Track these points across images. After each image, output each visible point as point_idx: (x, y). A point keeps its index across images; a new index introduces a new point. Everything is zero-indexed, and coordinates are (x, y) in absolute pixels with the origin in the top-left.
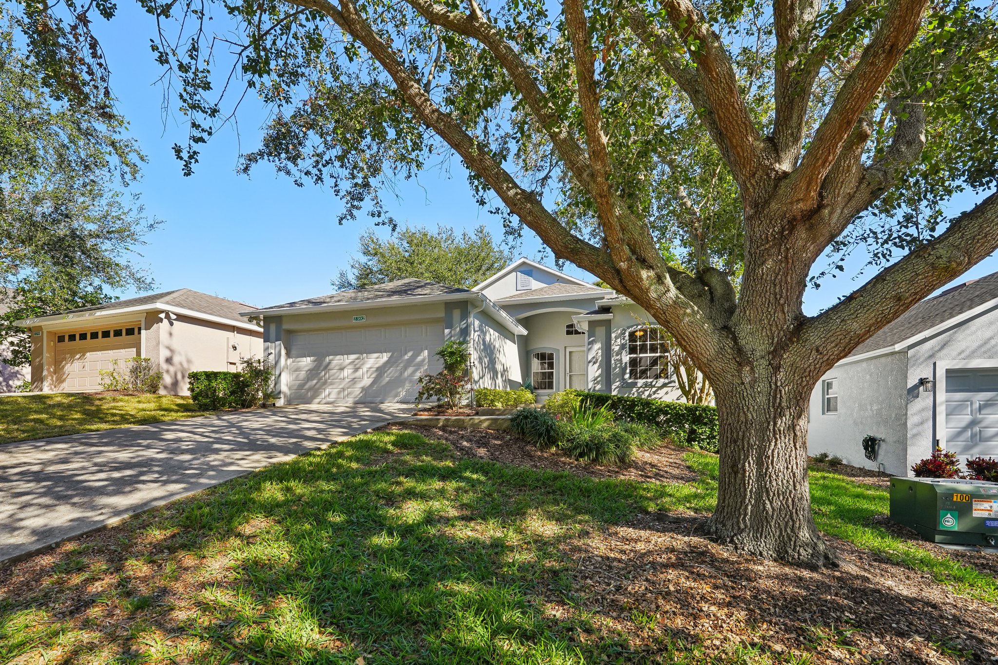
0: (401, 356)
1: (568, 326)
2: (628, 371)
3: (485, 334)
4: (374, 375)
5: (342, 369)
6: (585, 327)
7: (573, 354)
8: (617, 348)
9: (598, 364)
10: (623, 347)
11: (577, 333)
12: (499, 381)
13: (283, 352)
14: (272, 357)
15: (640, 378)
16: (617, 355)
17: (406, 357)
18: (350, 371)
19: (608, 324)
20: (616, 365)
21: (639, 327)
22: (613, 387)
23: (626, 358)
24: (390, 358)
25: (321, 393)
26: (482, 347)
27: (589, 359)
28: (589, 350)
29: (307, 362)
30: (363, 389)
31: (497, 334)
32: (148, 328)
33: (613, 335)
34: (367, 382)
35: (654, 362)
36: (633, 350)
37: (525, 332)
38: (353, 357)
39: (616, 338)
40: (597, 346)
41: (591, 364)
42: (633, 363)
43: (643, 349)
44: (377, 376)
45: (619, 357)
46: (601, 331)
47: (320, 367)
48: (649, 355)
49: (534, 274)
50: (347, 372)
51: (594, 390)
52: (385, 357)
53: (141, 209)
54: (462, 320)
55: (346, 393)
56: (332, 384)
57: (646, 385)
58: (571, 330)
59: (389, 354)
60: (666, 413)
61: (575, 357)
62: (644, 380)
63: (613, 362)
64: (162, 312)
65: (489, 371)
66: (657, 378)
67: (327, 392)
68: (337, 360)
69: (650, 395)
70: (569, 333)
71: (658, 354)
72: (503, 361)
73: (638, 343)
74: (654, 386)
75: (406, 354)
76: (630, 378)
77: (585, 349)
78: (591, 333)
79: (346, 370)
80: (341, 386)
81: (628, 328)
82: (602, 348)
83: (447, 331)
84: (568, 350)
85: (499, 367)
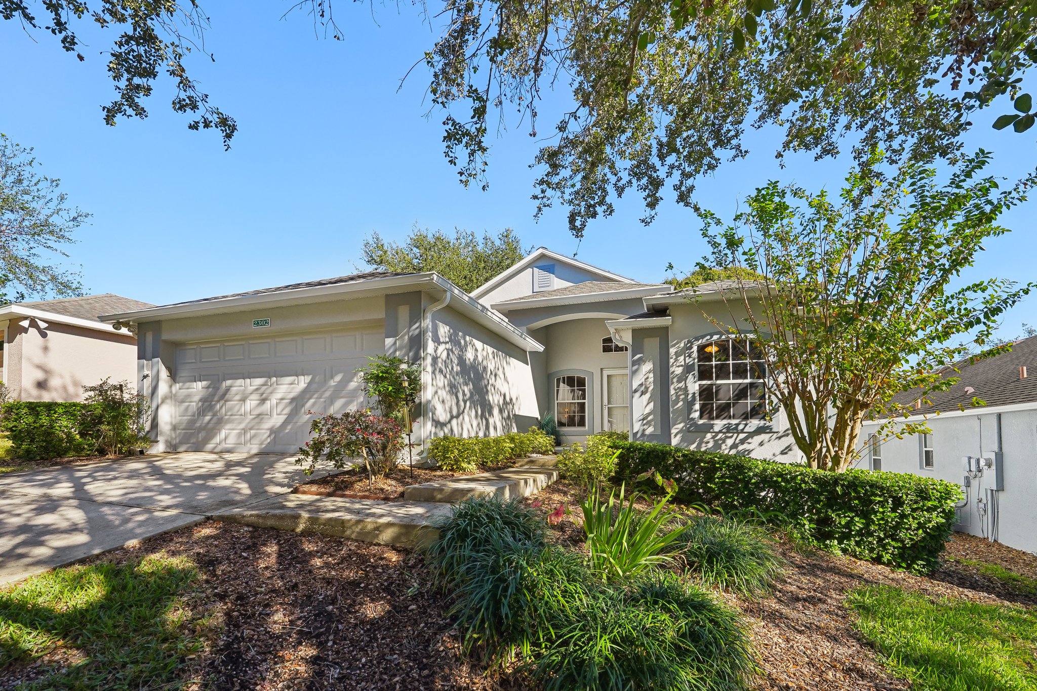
0: (325, 381)
1: (605, 341)
2: (697, 407)
3: (463, 349)
4: (287, 411)
5: (243, 400)
6: (626, 339)
7: (614, 379)
8: (679, 371)
9: (648, 395)
10: (688, 369)
11: (618, 349)
12: (496, 418)
13: (164, 373)
14: (147, 382)
15: (718, 417)
16: (679, 381)
17: (332, 383)
18: (254, 403)
19: (663, 333)
20: (678, 397)
21: (715, 337)
22: (674, 431)
23: (694, 386)
24: (309, 384)
25: (215, 435)
26: (457, 368)
27: (635, 385)
28: (634, 373)
29: (198, 388)
30: (272, 431)
31: (490, 350)
32: (11, 341)
33: (672, 351)
34: (277, 420)
35: (742, 393)
36: (704, 374)
37: (541, 348)
38: (259, 381)
39: (678, 354)
40: (647, 367)
41: (637, 394)
42: (706, 394)
43: (722, 372)
44: (292, 410)
45: (682, 384)
46: (652, 345)
47: (214, 395)
48: (731, 381)
49: (557, 269)
50: (251, 403)
51: (643, 435)
52: (302, 382)
53: (62, 198)
54: (412, 323)
55: (248, 436)
56: (229, 421)
57: (728, 429)
58: (608, 346)
59: (308, 379)
60: (776, 486)
61: (615, 383)
62: (725, 422)
63: (672, 392)
64: (25, 318)
65: (474, 404)
66: (746, 418)
67: (223, 433)
68: (238, 386)
69: (734, 446)
70: (607, 349)
71: (748, 381)
72: (504, 388)
73: (714, 363)
74: (742, 431)
75: (332, 377)
76: (701, 417)
77: (628, 371)
78: (637, 347)
79: (248, 402)
80: (242, 426)
81: (697, 339)
82: (654, 371)
83: (389, 341)
84: (605, 373)
85: (494, 399)
